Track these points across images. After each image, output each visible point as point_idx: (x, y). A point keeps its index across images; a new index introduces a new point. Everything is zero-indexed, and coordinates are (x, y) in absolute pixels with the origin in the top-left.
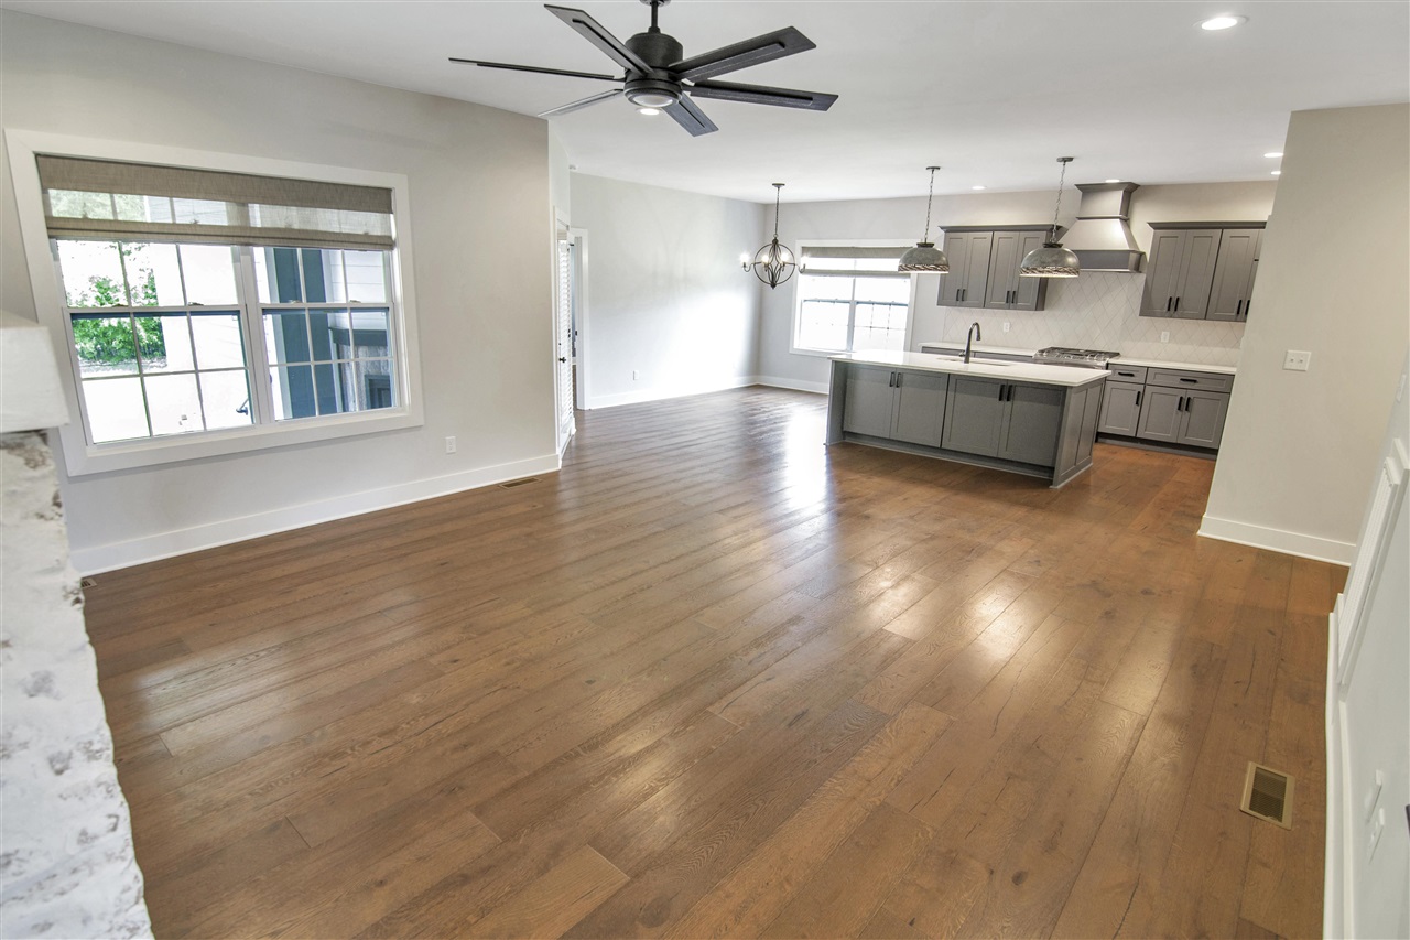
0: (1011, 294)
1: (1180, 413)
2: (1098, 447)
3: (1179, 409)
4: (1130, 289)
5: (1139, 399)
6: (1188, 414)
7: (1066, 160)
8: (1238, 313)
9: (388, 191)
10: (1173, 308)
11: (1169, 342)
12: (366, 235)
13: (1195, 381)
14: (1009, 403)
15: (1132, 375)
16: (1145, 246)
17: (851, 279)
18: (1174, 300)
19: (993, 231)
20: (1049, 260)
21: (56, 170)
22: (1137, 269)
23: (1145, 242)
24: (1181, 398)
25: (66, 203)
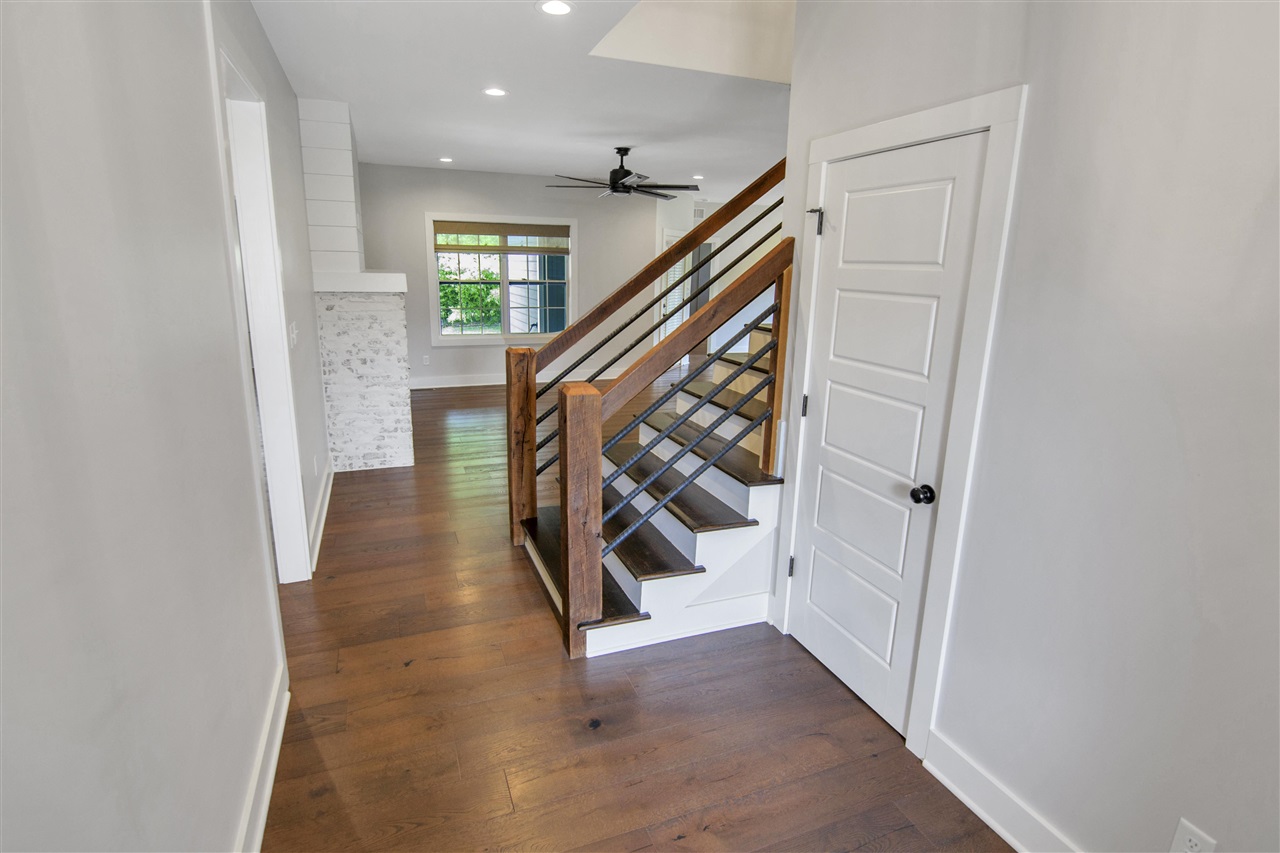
9: (568, 227)
12: (557, 248)
21: (441, 227)
25: (442, 239)
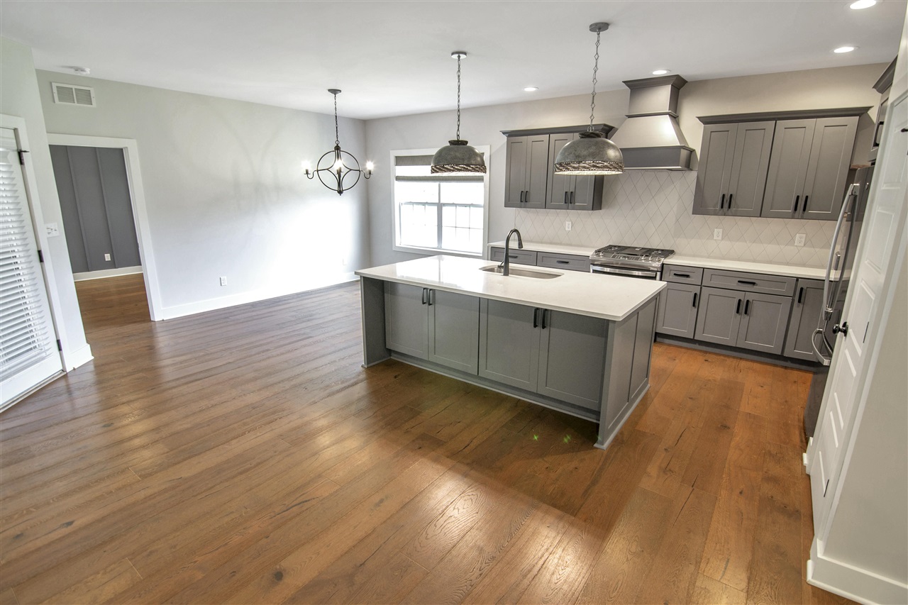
0: (569, 194)
1: (738, 316)
2: (657, 350)
3: (738, 312)
4: (681, 188)
5: (696, 301)
6: (747, 317)
7: (600, 27)
8: (796, 209)
10: (726, 205)
11: (722, 239)
13: (754, 284)
14: (546, 331)
15: (688, 276)
16: (695, 143)
17: (437, 184)
18: (727, 198)
19: (549, 134)
20: (585, 153)
22: (688, 166)
23: (695, 137)
24: (740, 300)
